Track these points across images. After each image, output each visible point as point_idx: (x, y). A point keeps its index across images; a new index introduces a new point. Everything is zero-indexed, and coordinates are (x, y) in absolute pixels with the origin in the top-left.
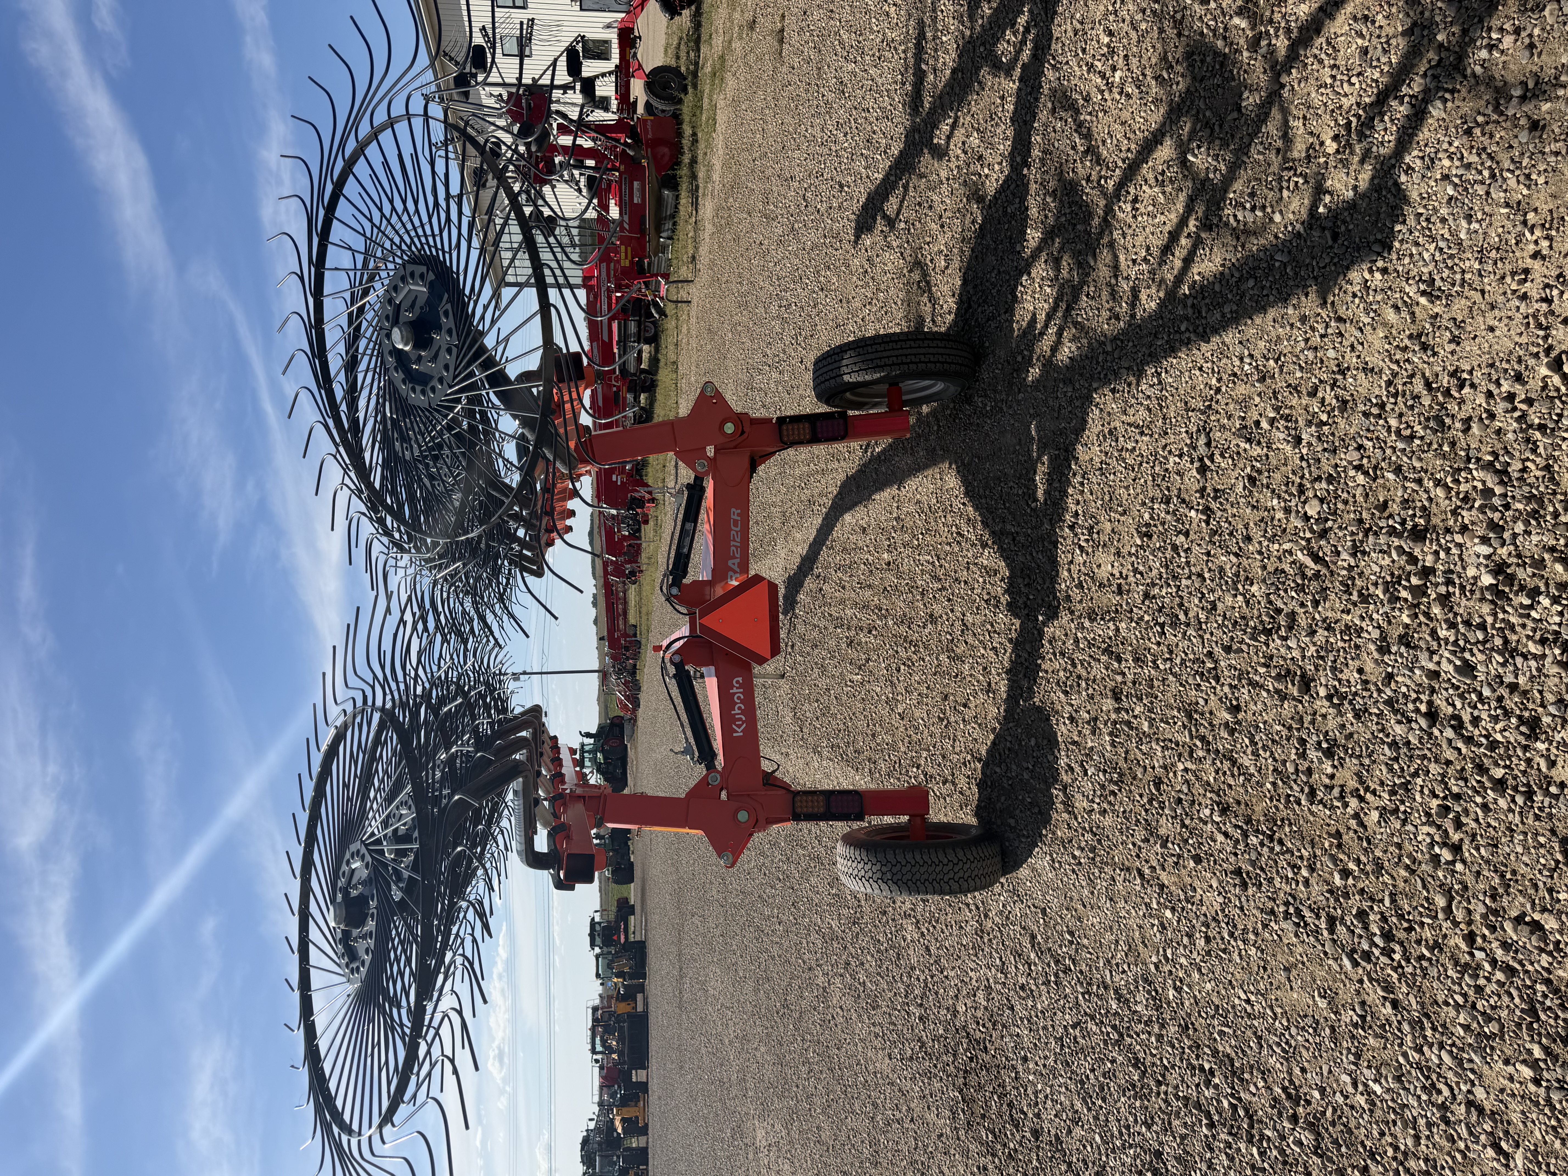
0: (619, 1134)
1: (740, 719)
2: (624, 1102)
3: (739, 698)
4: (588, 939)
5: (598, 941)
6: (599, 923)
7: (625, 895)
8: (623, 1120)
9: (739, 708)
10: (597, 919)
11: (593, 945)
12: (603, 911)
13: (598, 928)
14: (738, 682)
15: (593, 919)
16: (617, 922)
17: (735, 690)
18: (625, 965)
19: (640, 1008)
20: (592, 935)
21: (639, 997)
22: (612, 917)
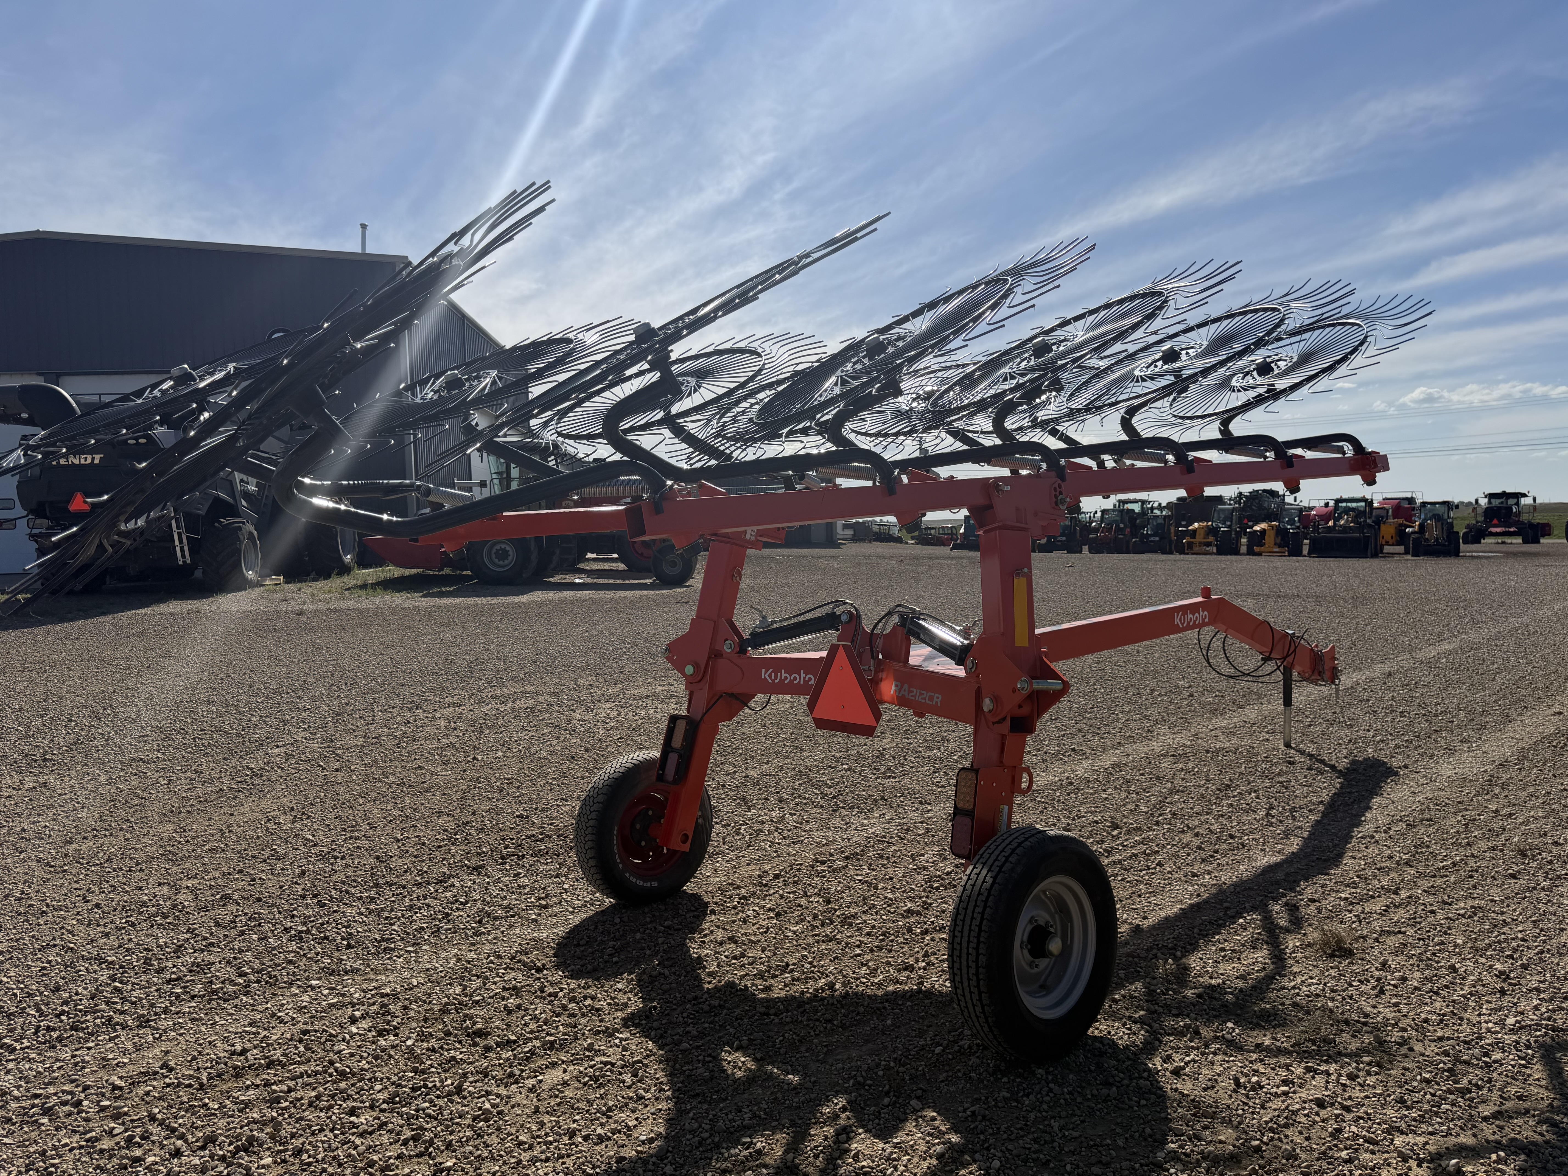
0: (1251, 527)
1: (776, 678)
2: (1281, 533)
3: (795, 678)
4: (1499, 491)
5: (1496, 502)
6: (1518, 504)
7: (1555, 532)
8: (1263, 532)
9: (786, 678)
10: (1524, 501)
11: (1491, 496)
12: (1535, 508)
13: (1512, 501)
14: (810, 679)
15: (1524, 495)
16: (1518, 523)
17: (803, 675)
18: (1431, 533)
19: (1387, 549)
20: (1504, 495)
21: (1401, 549)
22: (1525, 518)
